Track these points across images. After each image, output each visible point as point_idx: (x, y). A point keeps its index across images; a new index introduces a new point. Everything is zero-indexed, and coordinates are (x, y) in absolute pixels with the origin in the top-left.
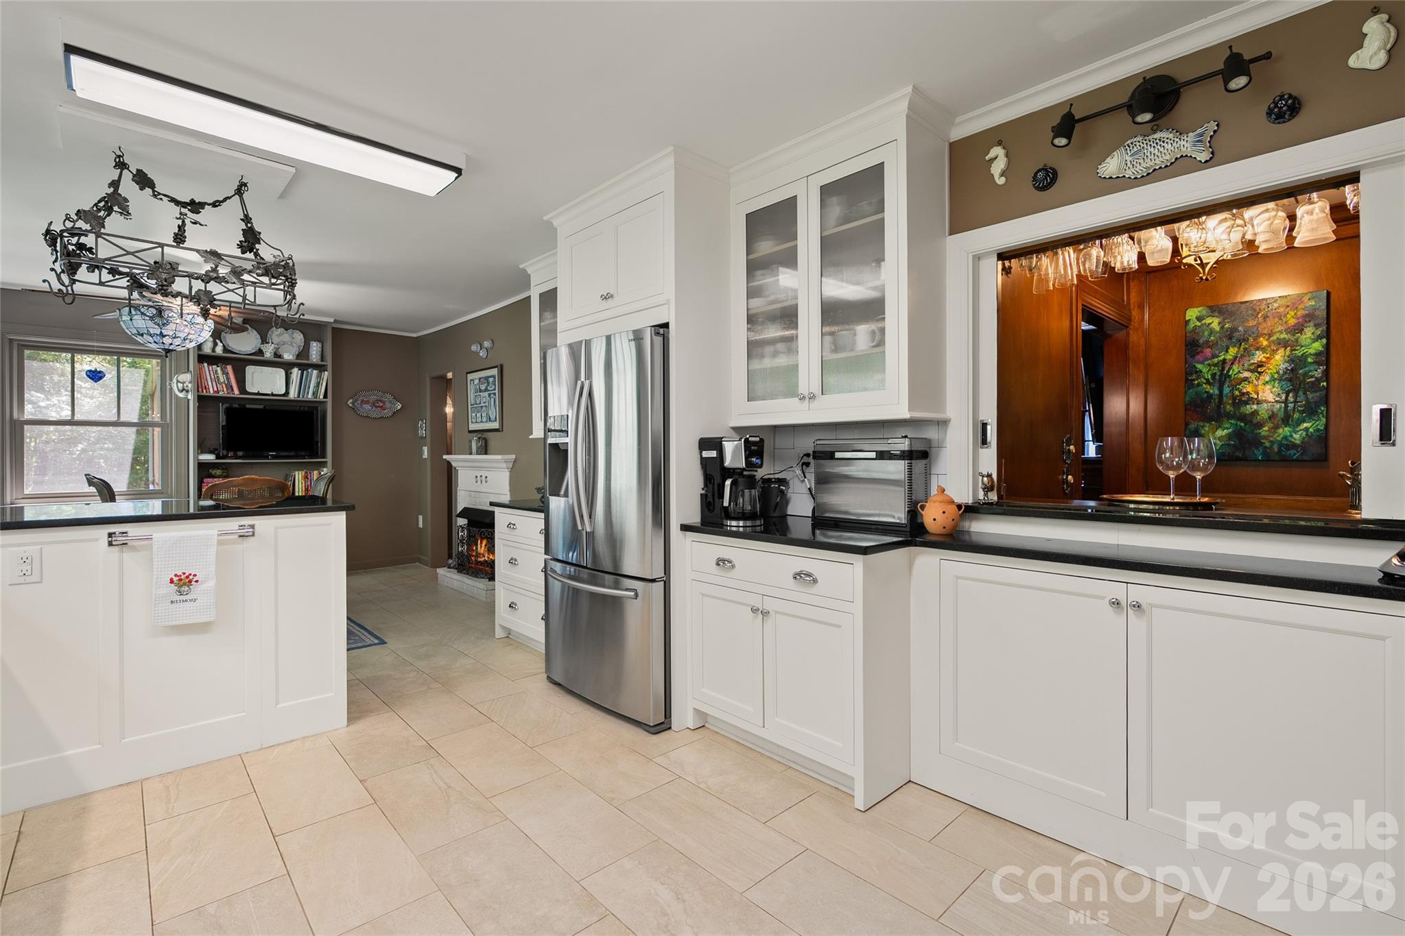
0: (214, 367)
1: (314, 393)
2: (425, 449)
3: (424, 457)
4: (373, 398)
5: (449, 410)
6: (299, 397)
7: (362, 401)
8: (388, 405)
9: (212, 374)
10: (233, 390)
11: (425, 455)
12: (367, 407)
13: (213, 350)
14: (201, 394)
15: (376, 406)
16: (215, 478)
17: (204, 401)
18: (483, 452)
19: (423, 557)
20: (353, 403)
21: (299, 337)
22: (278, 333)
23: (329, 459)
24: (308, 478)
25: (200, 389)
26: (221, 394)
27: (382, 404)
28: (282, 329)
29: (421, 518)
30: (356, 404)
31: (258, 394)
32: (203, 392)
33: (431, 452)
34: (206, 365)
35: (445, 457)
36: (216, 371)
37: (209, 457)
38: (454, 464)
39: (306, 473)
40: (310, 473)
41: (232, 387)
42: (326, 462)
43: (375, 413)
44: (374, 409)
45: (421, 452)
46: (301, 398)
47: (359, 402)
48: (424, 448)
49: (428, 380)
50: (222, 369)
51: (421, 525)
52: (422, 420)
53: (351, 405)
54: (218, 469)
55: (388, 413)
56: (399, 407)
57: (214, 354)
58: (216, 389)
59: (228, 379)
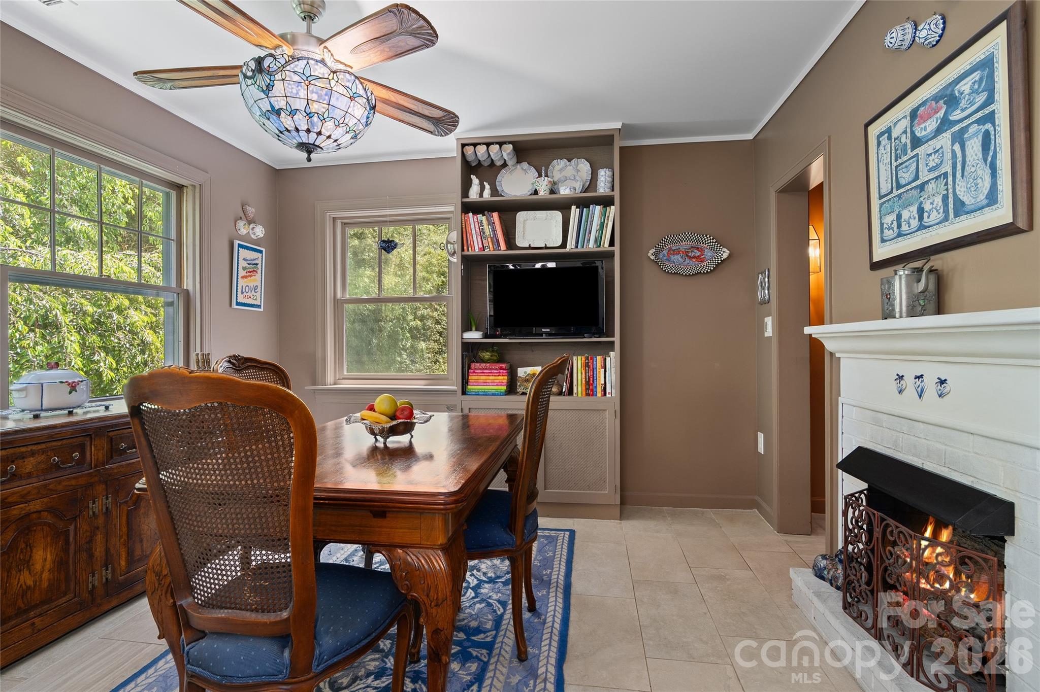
0: (480, 216)
1: (596, 240)
2: (769, 321)
3: (766, 335)
4: (685, 245)
5: (815, 252)
6: (577, 247)
7: (670, 250)
8: (708, 254)
9: (477, 226)
10: (499, 245)
11: (769, 332)
12: (676, 258)
13: (481, 195)
14: (466, 253)
15: (690, 258)
16: (484, 362)
17: (470, 263)
18: (932, 306)
19: (764, 505)
20: (656, 254)
21: (585, 168)
22: (561, 166)
23: (617, 339)
24: (589, 367)
25: (465, 248)
26: (487, 252)
27: (698, 253)
28: (565, 161)
29: (761, 437)
30: (661, 255)
31: (530, 248)
32: (468, 250)
33: (780, 326)
34: (471, 215)
35: (808, 330)
36: (481, 221)
37: (474, 336)
38: (829, 346)
39: (587, 358)
40: (592, 359)
41: (498, 241)
42: (613, 343)
43: (690, 266)
44: (687, 261)
45: (762, 327)
46: (580, 249)
47: (665, 252)
48: (766, 319)
49: (773, 197)
50: (487, 219)
51: (761, 449)
52: (763, 273)
53: (652, 258)
54: (487, 351)
55: (706, 266)
56: (725, 256)
57: (481, 199)
58: (481, 246)
59: (494, 230)
